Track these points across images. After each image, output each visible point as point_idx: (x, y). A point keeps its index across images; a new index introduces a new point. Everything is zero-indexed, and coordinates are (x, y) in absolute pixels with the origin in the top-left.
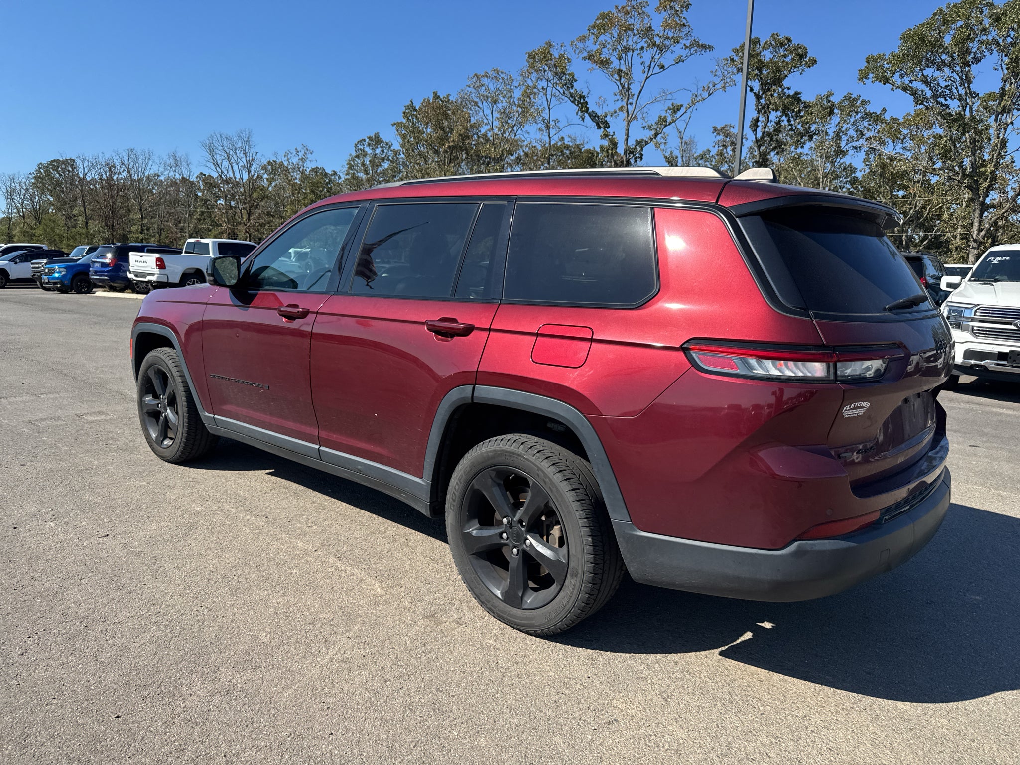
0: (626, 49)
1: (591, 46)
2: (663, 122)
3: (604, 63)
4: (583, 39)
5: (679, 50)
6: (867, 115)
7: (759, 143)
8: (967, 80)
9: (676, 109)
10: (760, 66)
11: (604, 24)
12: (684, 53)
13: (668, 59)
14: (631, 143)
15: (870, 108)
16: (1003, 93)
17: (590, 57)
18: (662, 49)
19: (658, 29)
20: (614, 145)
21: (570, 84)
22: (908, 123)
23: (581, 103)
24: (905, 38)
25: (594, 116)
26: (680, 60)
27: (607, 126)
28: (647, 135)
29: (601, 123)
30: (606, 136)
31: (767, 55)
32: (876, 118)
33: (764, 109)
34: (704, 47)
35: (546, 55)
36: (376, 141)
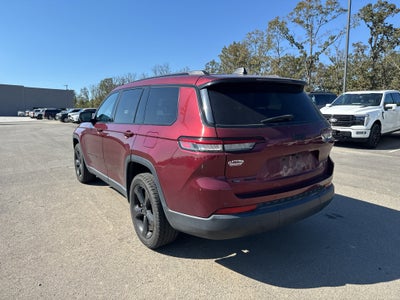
0: (310, 16)
1: (295, 16)
2: (327, 44)
3: (301, 23)
4: (292, 14)
5: (334, 13)
7: (373, 48)
9: (333, 38)
10: (372, 16)
11: (300, 6)
12: (336, 14)
13: (329, 17)
14: (313, 54)
17: (295, 21)
18: (326, 13)
19: (324, 6)
20: (306, 55)
21: (286, 32)
23: (291, 40)
25: (297, 44)
26: (334, 17)
27: (302, 47)
28: (320, 50)
29: (300, 47)
30: (302, 52)
31: (376, 10)
35: (276, 22)
36: (213, 63)
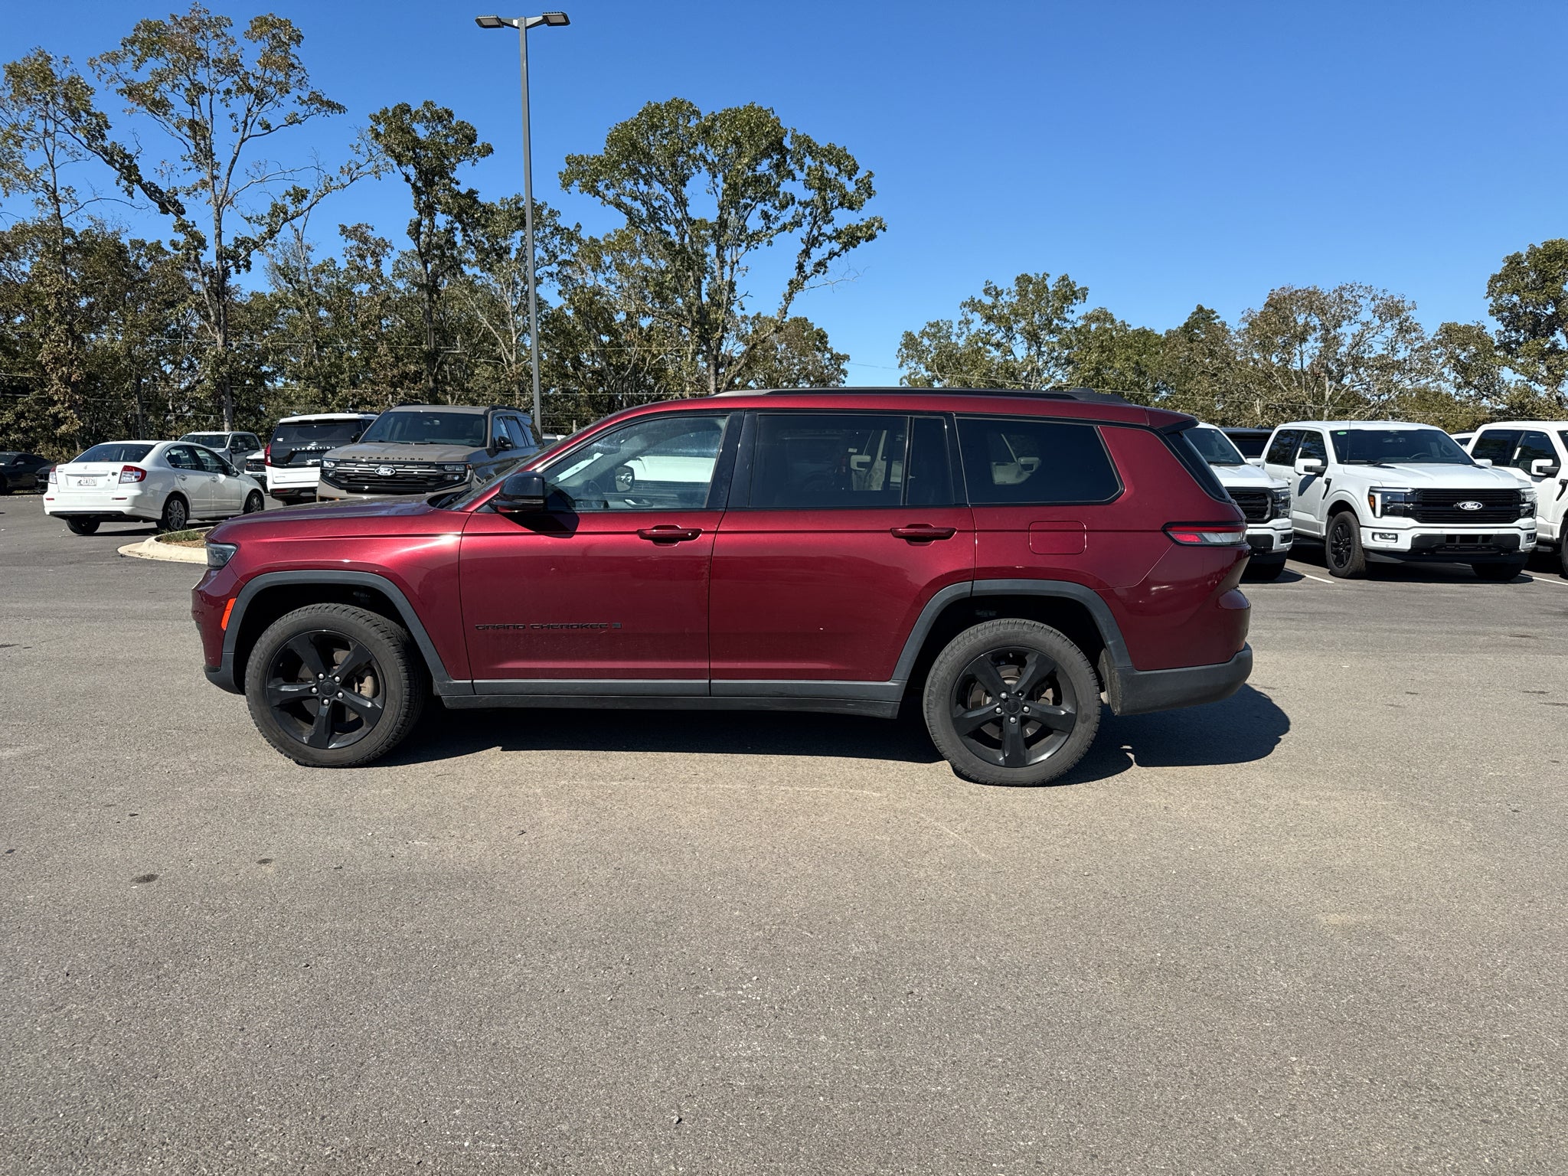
2: (278, 212)
3: (159, 106)
4: (114, 58)
5: (289, 104)
6: (557, 230)
7: (424, 256)
8: (682, 203)
9: (299, 196)
12: (301, 110)
13: (272, 114)
14: (228, 241)
15: (561, 222)
16: (723, 224)
17: (131, 92)
18: (260, 97)
19: (253, 66)
20: (198, 242)
21: (96, 132)
22: (610, 247)
23: (129, 172)
24: (613, 141)
25: (152, 191)
26: (293, 120)
27: (180, 209)
28: (255, 232)
29: (167, 203)
30: (179, 226)
31: (421, 132)
32: (571, 236)
33: (428, 210)
34: (332, 106)
